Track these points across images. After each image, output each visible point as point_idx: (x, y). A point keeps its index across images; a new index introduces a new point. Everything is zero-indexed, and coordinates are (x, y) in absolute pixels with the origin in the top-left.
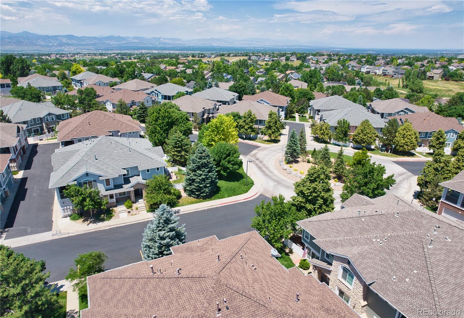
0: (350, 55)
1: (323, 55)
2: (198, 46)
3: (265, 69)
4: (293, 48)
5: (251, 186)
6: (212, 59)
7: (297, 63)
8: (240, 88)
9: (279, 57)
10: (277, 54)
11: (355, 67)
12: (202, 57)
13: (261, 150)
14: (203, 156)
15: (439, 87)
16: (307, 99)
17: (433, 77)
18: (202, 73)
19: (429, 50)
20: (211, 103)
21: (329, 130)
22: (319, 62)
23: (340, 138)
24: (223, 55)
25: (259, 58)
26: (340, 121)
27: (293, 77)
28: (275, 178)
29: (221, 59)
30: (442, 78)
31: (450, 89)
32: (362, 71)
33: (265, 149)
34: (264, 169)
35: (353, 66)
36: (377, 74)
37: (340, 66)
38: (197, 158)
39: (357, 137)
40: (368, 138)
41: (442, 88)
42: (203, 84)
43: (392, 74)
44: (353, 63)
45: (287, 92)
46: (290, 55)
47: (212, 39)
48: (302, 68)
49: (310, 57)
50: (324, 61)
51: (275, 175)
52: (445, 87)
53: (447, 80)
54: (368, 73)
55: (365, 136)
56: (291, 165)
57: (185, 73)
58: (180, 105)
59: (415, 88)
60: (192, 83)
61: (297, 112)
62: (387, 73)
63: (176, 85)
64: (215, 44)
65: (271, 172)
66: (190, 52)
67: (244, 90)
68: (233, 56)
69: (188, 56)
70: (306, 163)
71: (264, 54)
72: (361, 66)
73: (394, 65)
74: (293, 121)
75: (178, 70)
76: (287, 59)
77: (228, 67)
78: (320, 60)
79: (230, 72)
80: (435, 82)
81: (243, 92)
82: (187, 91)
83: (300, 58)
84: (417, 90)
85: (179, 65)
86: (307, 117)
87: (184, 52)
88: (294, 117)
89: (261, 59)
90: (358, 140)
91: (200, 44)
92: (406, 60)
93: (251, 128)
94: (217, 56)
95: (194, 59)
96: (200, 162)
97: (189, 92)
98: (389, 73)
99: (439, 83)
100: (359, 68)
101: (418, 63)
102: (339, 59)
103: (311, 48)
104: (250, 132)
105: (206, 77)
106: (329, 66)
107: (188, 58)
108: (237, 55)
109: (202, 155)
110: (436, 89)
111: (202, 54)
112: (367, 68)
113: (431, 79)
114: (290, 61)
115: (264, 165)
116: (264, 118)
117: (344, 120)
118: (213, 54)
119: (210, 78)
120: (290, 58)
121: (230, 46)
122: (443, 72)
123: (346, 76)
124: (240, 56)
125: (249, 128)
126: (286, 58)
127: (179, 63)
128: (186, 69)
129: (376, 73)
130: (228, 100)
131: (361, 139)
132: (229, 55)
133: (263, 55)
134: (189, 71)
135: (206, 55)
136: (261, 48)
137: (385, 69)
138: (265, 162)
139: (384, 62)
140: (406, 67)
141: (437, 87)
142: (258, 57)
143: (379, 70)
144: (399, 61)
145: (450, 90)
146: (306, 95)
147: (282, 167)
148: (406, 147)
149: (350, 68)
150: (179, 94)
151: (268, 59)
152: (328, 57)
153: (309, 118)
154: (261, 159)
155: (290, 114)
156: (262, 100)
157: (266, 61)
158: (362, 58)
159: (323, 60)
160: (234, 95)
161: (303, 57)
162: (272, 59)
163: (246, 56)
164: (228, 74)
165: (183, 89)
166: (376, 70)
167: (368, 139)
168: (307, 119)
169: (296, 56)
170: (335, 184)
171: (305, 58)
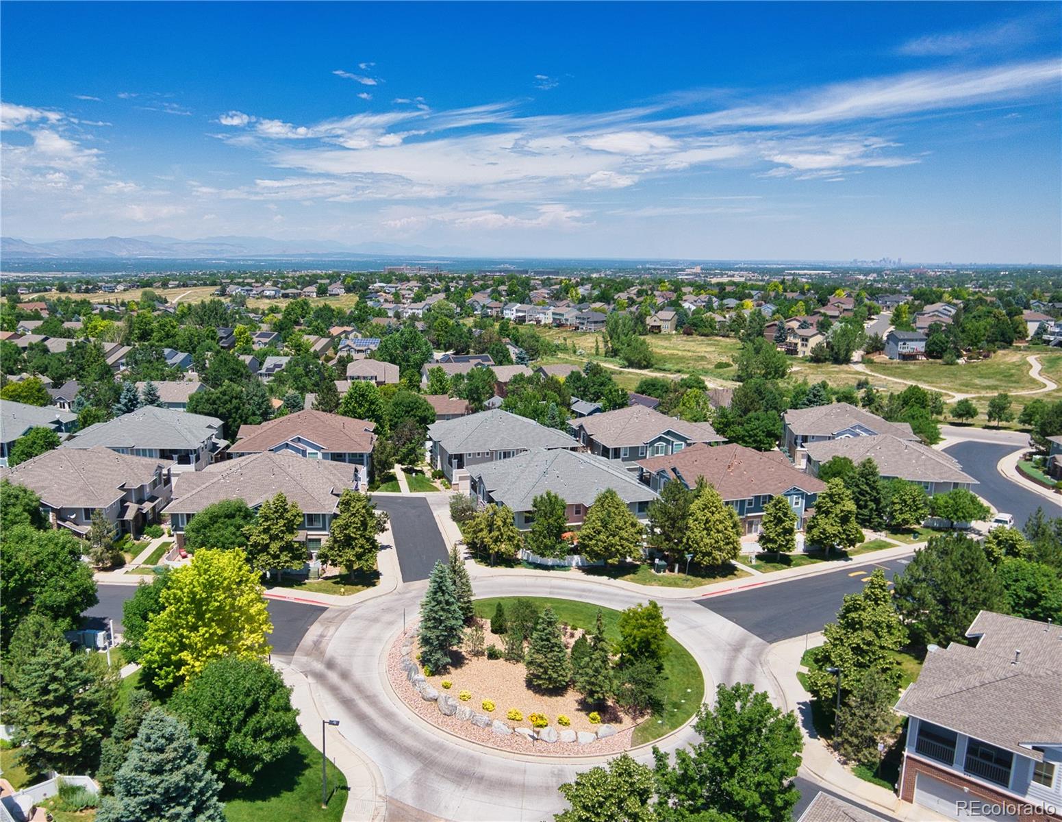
0: (470, 279)
1: (408, 280)
2: (74, 257)
3: (275, 324)
4: (327, 259)
5: (343, 801)
6: (118, 296)
7: (345, 302)
8: (226, 403)
9: (299, 287)
10: (293, 278)
11: (488, 308)
12: (87, 291)
13: (330, 621)
14: (170, 761)
15: (679, 350)
16: (417, 421)
17: (659, 327)
18: (98, 350)
19: (621, 262)
20: (146, 466)
21: (512, 525)
22: (401, 297)
23: (546, 547)
24: (149, 284)
25: (247, 290)
26: (539, 499)
27: (354, 346)
28: (408, 741)
29: (145, 294)
30: (676, 329)
31: (699, 354)
32: (506, 317)
33: (344, 613)
34: (364, 706)
35: (484, 305)
36: (542, 323)
37: (453, 305)
38: (142, 770)
39: (594, 542)
40: (624, 542)
41: (684, 353)
42: (106, 391)
43: (576, 322)
44: (482, 299)
45: (361, 406)
46: (328, 281)
47: (112, 239)
48: (369, 317)
49: (377, 285)
50: (412, 296)
51: (406, 729)
52: (689, 351)
53: (688, 334)
54: (521, 320)
55: (614, 536)
56: (445, 679)
57: (46, 351)
58: (40, 484)
59: (635, 358)
60: (72, 387)
61: (399, 462)
62: (563, 322)
63: (20, 406)
64: (123, 253)
65: (389, 715)
66: (52, 274)
67: (237, 409)
68: (178, 286)
69: (48, 287)
70: (486, 658)
71: (261, 279)
72: (502, 305)
73: (573, 301)
74: (394, 491)
75: (21, 343)
76: (322, 292)
77: (172, 326)
78: (403, 292)
79: (181, 343)
80: (666, 339)
81: (236, 413)
82: (58, 422)
83: (354, 288)
84: (639, 361)
85: (22, 323)
86: (428, 475)
87: (31, 274)
88: (393, 478)
89: (254, 292)
90: (596, 548)
91: (80, 253)
92: (593, 288)
93: (288, 547)
94: (133, 285)
95: (63, 296)
96: (157, 786)
97: (66, 424)
98: (567, 320)
99: (674, 340)
100: (498, 309)
101: (620, 294)
102: (447, 289)
103: (371, 259)
104: (286, 562)
105: (110, 361)
106: (427, 307)
107: (47, 295)
108: (189, 282)
109: (162, 756)
110: (673, 355)
111: (88, 283)
112: (517, 311)
113: (657, 331)
114: (330, 295)
115: (358, 688)
116: (323, 507)
117: (548, 494)
118: (119, 282)
119: (123, 364)
120: (329, 288)
121: (165, 257)
122: (676, 317)
123: (480, 336)
124: (195, 285)
125: (282, 549)
126: (319, 289)
127: (21, 317)
128: (46, 339)
129: (538, 322)
130: (196, 445)
131: (604, 547)
132: (165, 285)
133: (257, 282)
134: (57, 345)
135: (100, 284)
136: (247, 260)
137: (558, 310)
138: (358, 674)
139: (548, 294)
140: (598, 305)
141: (675, 352)
142: (245, 288)
143: (545, 314)
144: (581, 291)
145: (703, 358)
146: (412, 410)
147: (417, 689)
148: (717, 554)
149: (476, 310)
150: (33, 434)
151: (273, 293)
152: (418, 285)
153: (434, 476)
154: (340, 660)
155: (381, 472)
156: (299, 438)
157: (267, 297)
158: (499, 285)
159: (410, 292)
160: (209, 427)
161: (360, 286)
162: (283, 291)
163: (214, 284)
164: (176, 348)
165: (43, 417)
166: (539, 313)
167: (622, 545)
168: (428, 480)
169: (343, 282)
170: (597, 733)
171: (365, 287)
